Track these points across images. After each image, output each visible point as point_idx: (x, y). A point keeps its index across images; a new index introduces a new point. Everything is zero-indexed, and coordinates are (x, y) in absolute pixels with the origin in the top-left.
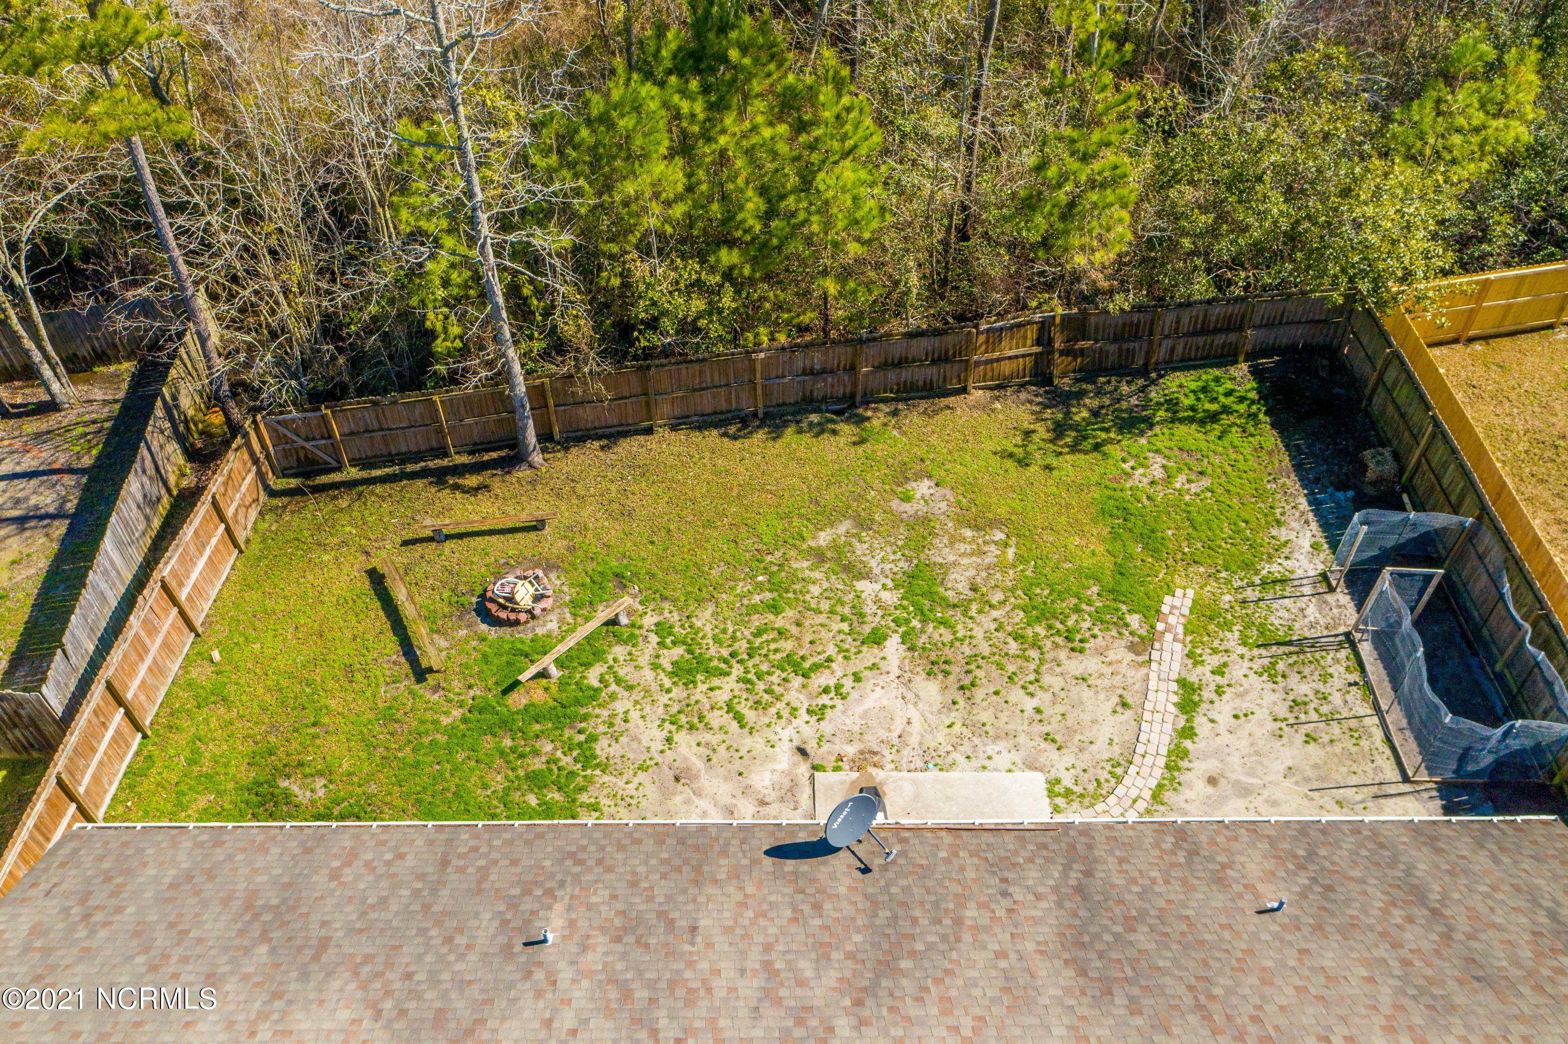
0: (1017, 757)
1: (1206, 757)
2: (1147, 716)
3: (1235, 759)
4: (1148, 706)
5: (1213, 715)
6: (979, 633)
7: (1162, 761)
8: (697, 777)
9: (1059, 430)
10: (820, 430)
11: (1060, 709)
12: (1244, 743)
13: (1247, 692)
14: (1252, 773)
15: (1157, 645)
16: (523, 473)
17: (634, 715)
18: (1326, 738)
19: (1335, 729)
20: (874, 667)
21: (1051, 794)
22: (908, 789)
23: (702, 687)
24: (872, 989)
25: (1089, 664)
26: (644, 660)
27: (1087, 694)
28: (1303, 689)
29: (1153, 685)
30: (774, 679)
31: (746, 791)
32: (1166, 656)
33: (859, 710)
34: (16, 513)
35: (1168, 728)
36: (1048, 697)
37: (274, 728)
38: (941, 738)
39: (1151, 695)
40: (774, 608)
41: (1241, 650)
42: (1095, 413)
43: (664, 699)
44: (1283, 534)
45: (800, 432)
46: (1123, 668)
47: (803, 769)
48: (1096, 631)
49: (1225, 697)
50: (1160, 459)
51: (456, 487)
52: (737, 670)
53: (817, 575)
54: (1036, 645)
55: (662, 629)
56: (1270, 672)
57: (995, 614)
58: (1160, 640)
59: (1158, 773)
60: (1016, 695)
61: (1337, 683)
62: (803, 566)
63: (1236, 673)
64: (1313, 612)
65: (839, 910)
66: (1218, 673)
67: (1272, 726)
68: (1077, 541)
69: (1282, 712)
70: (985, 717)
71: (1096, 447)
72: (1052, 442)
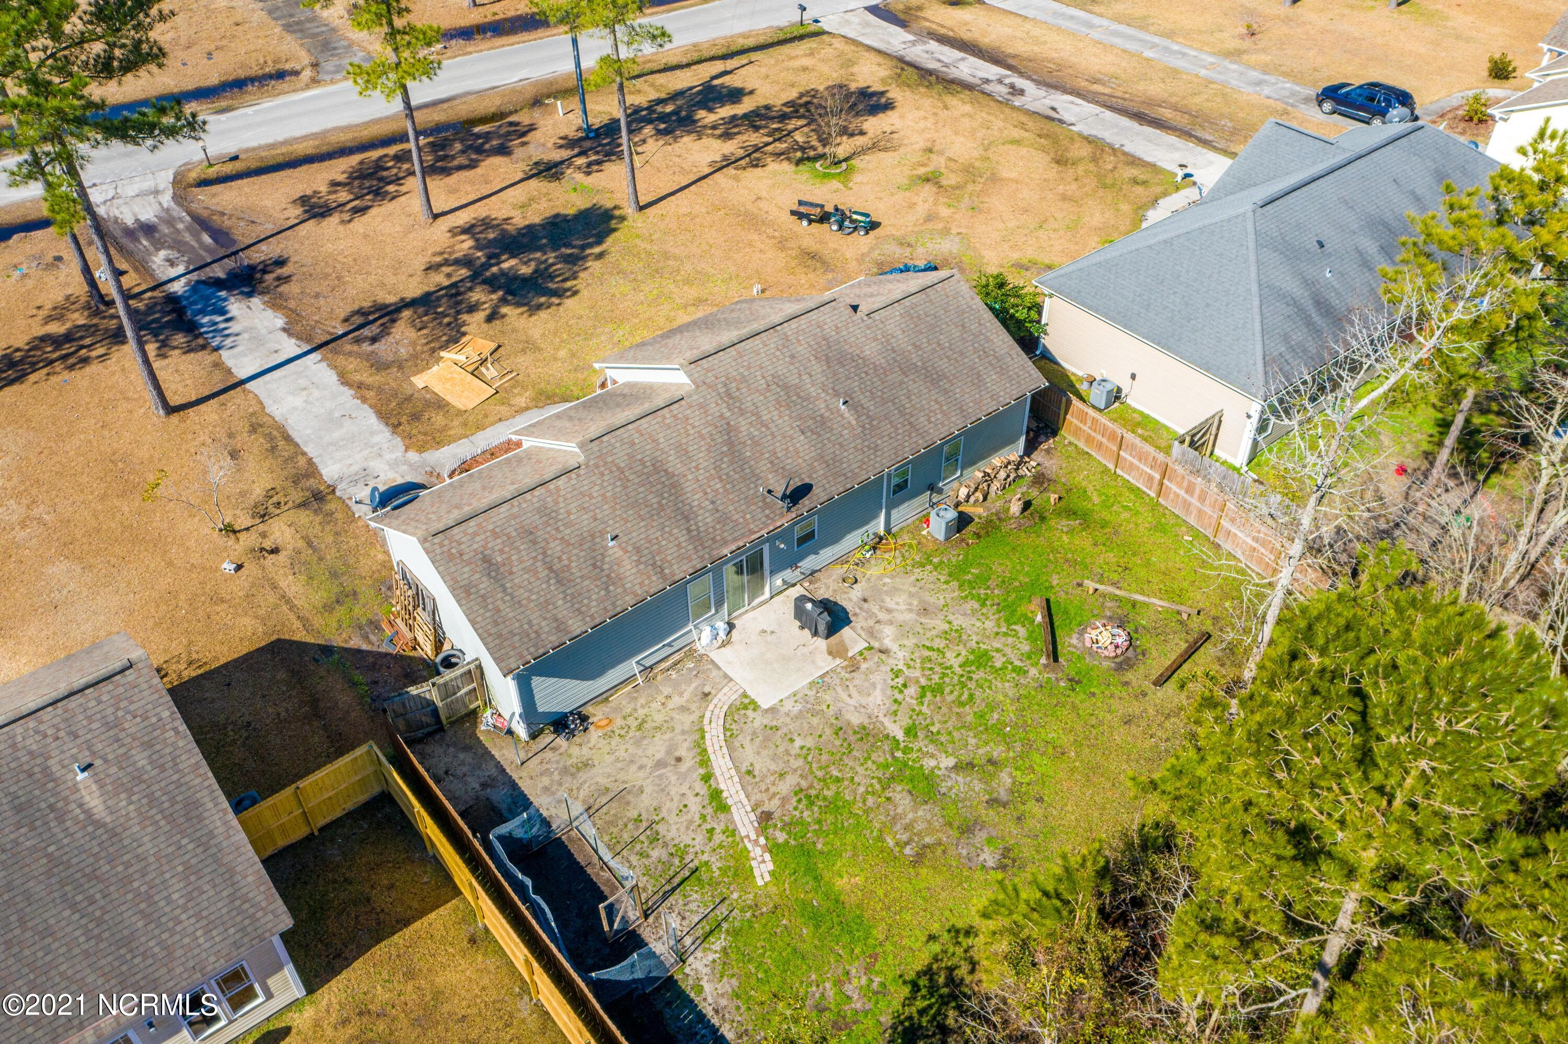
0: (783, 710)
1: (689, 770)
2: (733, 772)
3: (673, 779)
4: (736, 779)
5: (699, 799)
6: (860, 770)
7: (710, 750)
8: (918, 614)
11: (781, 749)
12: (673, 791)
13: (688, 828)
14: (660, 777)
15: (756, 824)
17: (978, 624)
18: (630, 826)
19: (626, 837)
20: (895, 713)
21: (753, 702)
22: (820, 662)
23: (964, 653)
25: (785, 787)
26: (1008, 651)
27: (773, 767)
28: (657, 853)
29: (742, 795)
30: (936, 677)
31: (891, 623)
32: (746, 821)
33: (879, 687)
35: (718, 772)
36: (793, 752)
37: (1116, 533)
38: (828, 697)
39: (739, 787)
41: (705, 857)
43: (975, 638)
46: (765, 797)
47: (876, 644)
48: (797, 813)
49: (697, 816)
50: (858, 1005)
52: (959, 671)
53: (982, 751)
54: (823, 780)
55: (1021, 671)
56: (681, 851)
57: (862, 789)
58: (756, 830)
59: (708, 743)
60: (810, 742)
62: (998, 751)
63: (700, 839)
64: (674, 922)
65: (763, 466)
66: (711, 831)
67: (664, 813)
68: (859, 880)
69: (661, 828)
70: (815, 721)
71: (915, 986)
72: (950, 969)
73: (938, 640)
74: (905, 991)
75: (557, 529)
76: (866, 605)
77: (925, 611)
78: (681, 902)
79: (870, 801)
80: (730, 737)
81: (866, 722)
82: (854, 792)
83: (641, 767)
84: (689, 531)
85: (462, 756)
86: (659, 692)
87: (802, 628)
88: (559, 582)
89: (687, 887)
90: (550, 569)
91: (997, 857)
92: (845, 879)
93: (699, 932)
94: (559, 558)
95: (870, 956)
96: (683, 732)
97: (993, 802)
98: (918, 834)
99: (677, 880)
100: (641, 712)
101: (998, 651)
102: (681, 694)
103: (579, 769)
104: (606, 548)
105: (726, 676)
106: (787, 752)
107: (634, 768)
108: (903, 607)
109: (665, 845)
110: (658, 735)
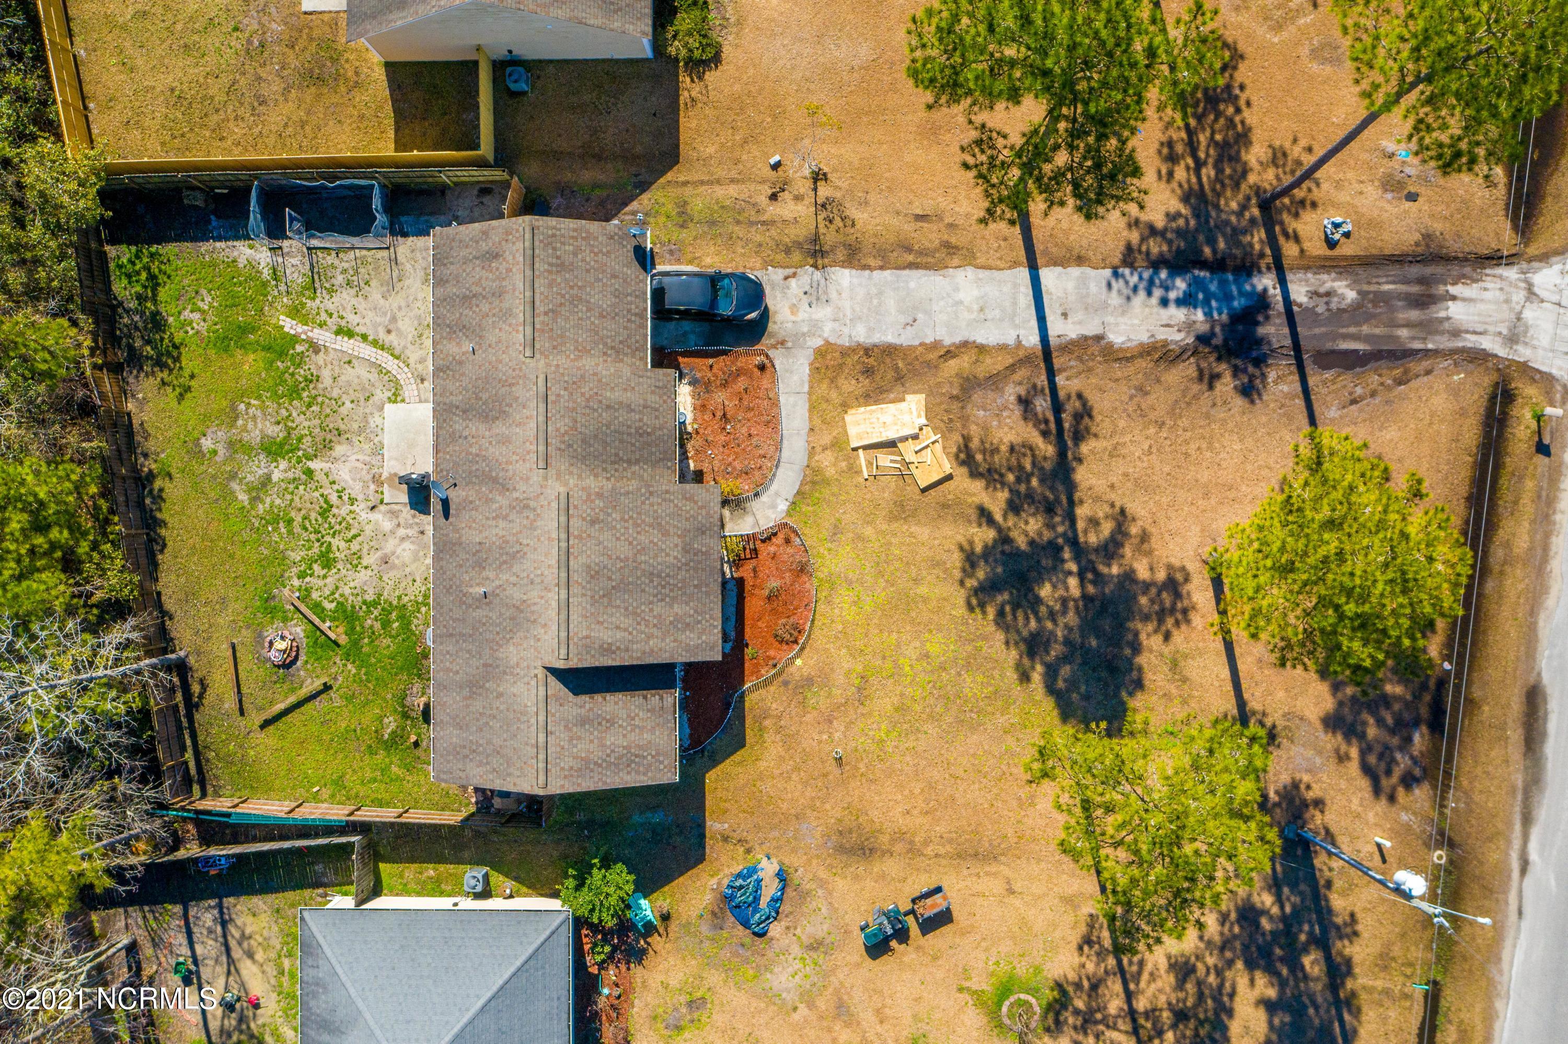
0: (377, 414)
1: (377, 332)
2: (355, 353)
3: (378, 319)
4: (351, 352)
5: (355, 323)
6: (306, 424)
7: (380, 352)
8: (386, 555)
9: (160, 364)
10: (159, 498)
11: (351, 392)
12: (370, 313)
13: (342, 305)
14: (385, 314)
15: (315, 340)
16: (192, 660)
17: (352, 584)
18: (367, 276)
19: (362, 270)
20: (327, 475)
21: (395, 402)
22: (393, 463)
23: (337, 554)
24: (503, 486)
25: (326, 374)
26: (321, 583)
27: (343, 378)
28: (340, 279)
29: (338, 347)
30: (333, 521)
31: (393, 532)
32: (321, 337)
33: (351, 482)
34: (219, 929)
35: (362, 345)
36: (344, 396)
37: (357, 749)
38: (367, 447)
39: (345, 350)
40: (290, 522)
41: (318, 301)
42: (148, 342)
43: (344, 572)
44: (242, 262)
45: (160, 510)
46: (329, 359)
47: (383, 508)
48: (306, 368)
49: (345, 315)
50: (186, 313)
51: (201, 696)
52: (328, 539)
53: (268, 500)
54: (315, 398)
55: (302, 576)
56: (331, 291)
57: (294, 414)
58: (312, 338)
59: (386, 355)
60: (344, 411)
61: (337, 262)
62: (261, 509)
63: (331, 307)
64: (294, 261)
65: (472, 494)
66: (331, 315)
67: (360, 299)
68: (246, 367)
69: (353, 292)
70: (355, 426)
71: (176, 347)
72: (171, 370)
73: (358, 547)
74: (177, 341)
76: (416, 529)
77: (386, 561)
78: (303, 271)
79: (285, 413)
80: (381, 370)
81: (334, 454)
82: (296, 409)
83: (400, 308)
89: (309, 280)
92: (251, 361)
93: (280, 268)
95: (204, 339)
96: (405, 347)
97: (234, 476)
98: (247, 420)
99: (316, 277)
101: (325, 576)
106: (347, 393)
107: (403, 304)
108: (399, 551)
109: (341, 287)
110: (416, 334)
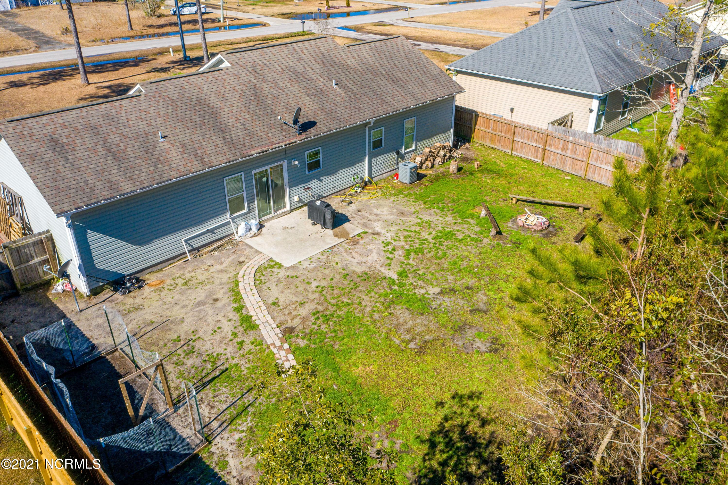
1: (224, 305)
2: (261, 304)
3: (210, 312)
4: (264, 308)
5: (230, 323)
6: (366, 298)
7: (242, 292)
8: (398, 216)
11: (301, 289)
12: (209, 320)
13: (221, 342)
14: (199, 311)
15: (280, 335)
17: (441, 219)
18: (170, 345)
20: (389, 265)
21: (278, 264)
22: (329, 241)
23: (434, 232)
25: (305, 311)
26: (465, 231)
27: (295, 299)
28: (191, 361)
29: (269, 318)
30: (416, 245)
31: (379, 220)
32: (272, 334)
33: (375, 251)
35: (248, 305)
36: (310, 290)
37: (521, 178)
38: (336, 259)
39: (266, 312)
41: (236, 361)
43: (440, 225)
46: (288, 318)
47: (369, 231)
48: (316, 327)
49: (230, 334)
52: (432, 241)
54: (336, 304)
56: (213, 358)
57: (368, 309)
58: (281, 340)
59: (241, 288)
60: (323, 283)
62: (471, 281)
63: (230, 349)
65: (280, 109)
66: (242, 343)
67: (201, 334)
68: (373, 368)
69: (197, 344)
70: (327, 272)
71: (433, 445)
72: (463, 427)
73: (414, 227)
74: (425, 448)
75: (118, 128)
76: (359, 213)
77: (402, 214)
78: (211, 395)
79: (376, 316)
80: (259, 284)
81: (367, 270)
82: (363, 311)
83: (183, 307)
84: (224, 138)
85: (29, 310)
86: (203, 263)
87: (314, 224)
88: (115, 158)
89: (217, 383)
90: (109, 150)
91: (488, 345)
92: (361, 367)
93: (227, 416)
94: (118, 145)
95: (390, 423)
96: (221, 284)
97: (474, 311)
98: (420, 334)
99: (207, 379)
100: (188, 276)
101: (458, 231)
102: (221, 264)
103: (130, 312)
104: (157, 142)
105: (257, 251)
106: (306, 290)
107: (178, 307)
108: (387, 213)
109: (200, 355)
110: (201, 286)
